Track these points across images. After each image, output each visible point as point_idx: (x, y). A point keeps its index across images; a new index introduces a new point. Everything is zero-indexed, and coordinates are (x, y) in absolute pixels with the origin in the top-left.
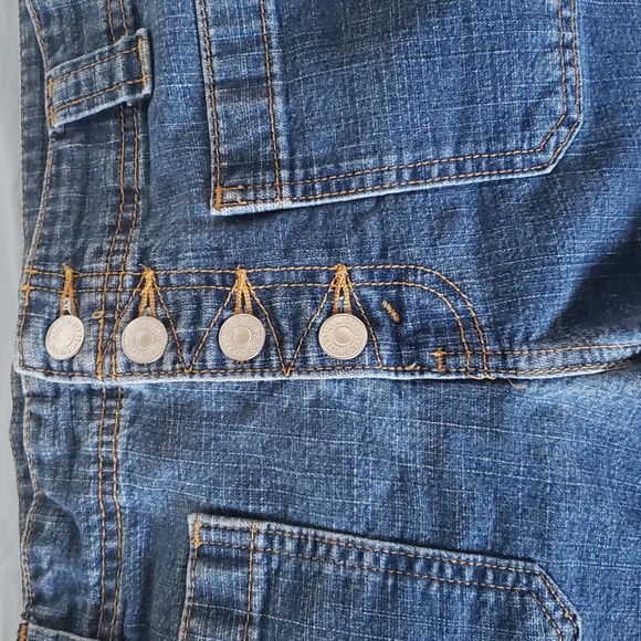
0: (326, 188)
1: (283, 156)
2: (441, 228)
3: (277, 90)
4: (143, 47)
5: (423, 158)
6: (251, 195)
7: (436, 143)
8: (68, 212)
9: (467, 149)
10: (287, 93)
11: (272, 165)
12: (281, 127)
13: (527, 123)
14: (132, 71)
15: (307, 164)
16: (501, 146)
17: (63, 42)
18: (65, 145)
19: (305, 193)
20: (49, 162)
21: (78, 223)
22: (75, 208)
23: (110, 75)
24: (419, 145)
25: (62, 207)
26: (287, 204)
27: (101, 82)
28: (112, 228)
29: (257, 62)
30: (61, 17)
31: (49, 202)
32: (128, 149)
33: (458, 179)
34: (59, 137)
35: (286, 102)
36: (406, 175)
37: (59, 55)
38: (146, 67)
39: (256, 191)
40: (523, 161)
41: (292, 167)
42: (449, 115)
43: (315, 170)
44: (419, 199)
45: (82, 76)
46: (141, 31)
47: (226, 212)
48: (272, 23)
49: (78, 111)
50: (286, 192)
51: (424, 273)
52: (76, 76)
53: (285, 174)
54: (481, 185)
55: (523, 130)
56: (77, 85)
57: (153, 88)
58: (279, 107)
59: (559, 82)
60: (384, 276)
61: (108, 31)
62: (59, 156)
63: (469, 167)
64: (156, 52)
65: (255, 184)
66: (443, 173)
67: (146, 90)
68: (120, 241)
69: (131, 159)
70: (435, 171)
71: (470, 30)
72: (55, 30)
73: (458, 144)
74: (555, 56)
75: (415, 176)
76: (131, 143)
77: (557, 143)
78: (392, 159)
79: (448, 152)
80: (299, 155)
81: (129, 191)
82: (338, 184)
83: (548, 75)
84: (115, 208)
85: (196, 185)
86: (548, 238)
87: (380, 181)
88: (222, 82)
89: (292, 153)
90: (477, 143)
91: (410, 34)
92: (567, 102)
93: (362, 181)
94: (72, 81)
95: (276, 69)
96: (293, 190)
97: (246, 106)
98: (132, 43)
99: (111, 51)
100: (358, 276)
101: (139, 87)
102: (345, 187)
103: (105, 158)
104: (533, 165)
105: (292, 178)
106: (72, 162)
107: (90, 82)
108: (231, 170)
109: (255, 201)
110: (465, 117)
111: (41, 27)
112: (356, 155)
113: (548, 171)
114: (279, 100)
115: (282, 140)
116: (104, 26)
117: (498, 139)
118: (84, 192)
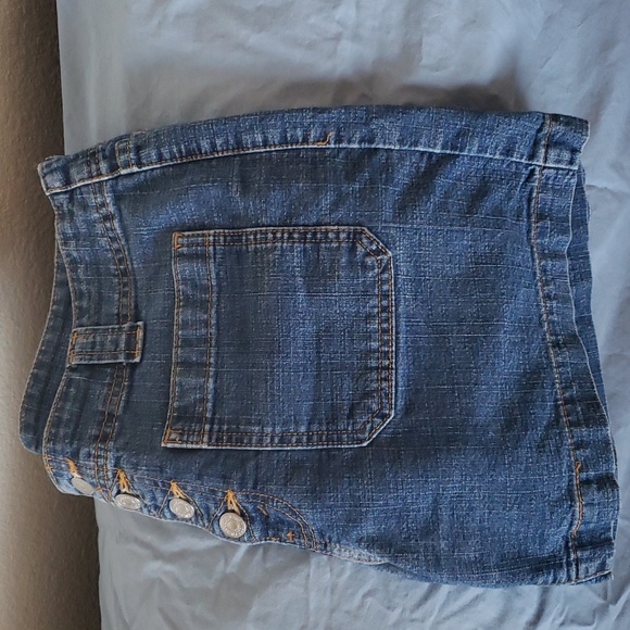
0: (230, 439)
1: (208, 415)
2: (292, 474)
3: (211, 374)
4: (140, 334)
5: (288, 431)
6: (185, 438)
7: (296, 423)
8: (69, 420)
9: (315, 427)
10: (217, 376)
11: (201, 420)
12: (210, 397)
13: (351, 415)
14: (130, 345)
15: (221, 422)
16: (334, 428)
17: (89, 312)
18: (76, 376)
19: (217, 440)
20: (62, 383)
21: (75, 430)
22: (74, 418)
23: (116, 343)
24: (285, 423)
25: (66, 416)
26: (205, 446)
27: (109, 346)
28: (97, 437)
29: (202, 353)
30: (90, 297)
31: (57, 410)
32: (116, 389)
33: (308, 445)
34: (72, 369)
35: (215, 382)
36: (276, 440)
37: (85, 320)
38: (139, 346)
39: (189, 435)
40: (348, 437)
41: (212, 424)
42: (306, 406)
43: (225, 427)
44: (283, 455)
45: (98, 339)
46: (140, 323)
47: (169, 445)
48: (213, 331)
49: (90, 360)
50: (205, 439)
51: (278, 502)
52: (94, 337)
53: (207, 427)
54: (321, 450)
55: (348, 418)
56: (94, 343)
57: (141, 360)
58: (211, 385)
59: (377, 390)
60: (255, 497)
61: (118, 314)
62: (69, 383)
63: (315, 438)
64: (148, 339)
65: (189, 431)
66: (299, 442)
67: (137, 360)
68: (101, 449)
69: (117, 396)
70: (294, 440)
71: (320, 358)
72: (85, 304)
73: (309, 424)
74: (374, 375)
75: (282, 441)
76: (118, 385)
77: (372, 428)
78: (269, 430)
79: (303, 429)
80: (217, 416)
81: (111, 415)
82: (236, 439)
83: (367, 387)
84: (100, 424)
85: (157, 426)
86: (356, 491)
87: (260, 442)
88: (182, 363)
89: (214, 414)
90: (320, 424)
91: (287, 357)
92: (382, 403)
93: (250, 440)
94: (91, 339)
95: (212, 360)
96: (210, 439)
97: (192, 381)
98: (134, 328)
99: (120, 329)
100: (239, 497)
101: (133, 356)
102: (240, 441)
103: (99, 391)
104: (354, 441)
105: (211, 430)
106: (77, 388)
107: (102, 344)
108: (178, 419)
109: (187, 442)
110: (314, 409)
111: (76, 300)
112: (249, 423)
113: (365, 444)
114: (211, 380)
115: (210, 405)
116: (116, 311)
117: (333, 423)
118: (81, 409)
